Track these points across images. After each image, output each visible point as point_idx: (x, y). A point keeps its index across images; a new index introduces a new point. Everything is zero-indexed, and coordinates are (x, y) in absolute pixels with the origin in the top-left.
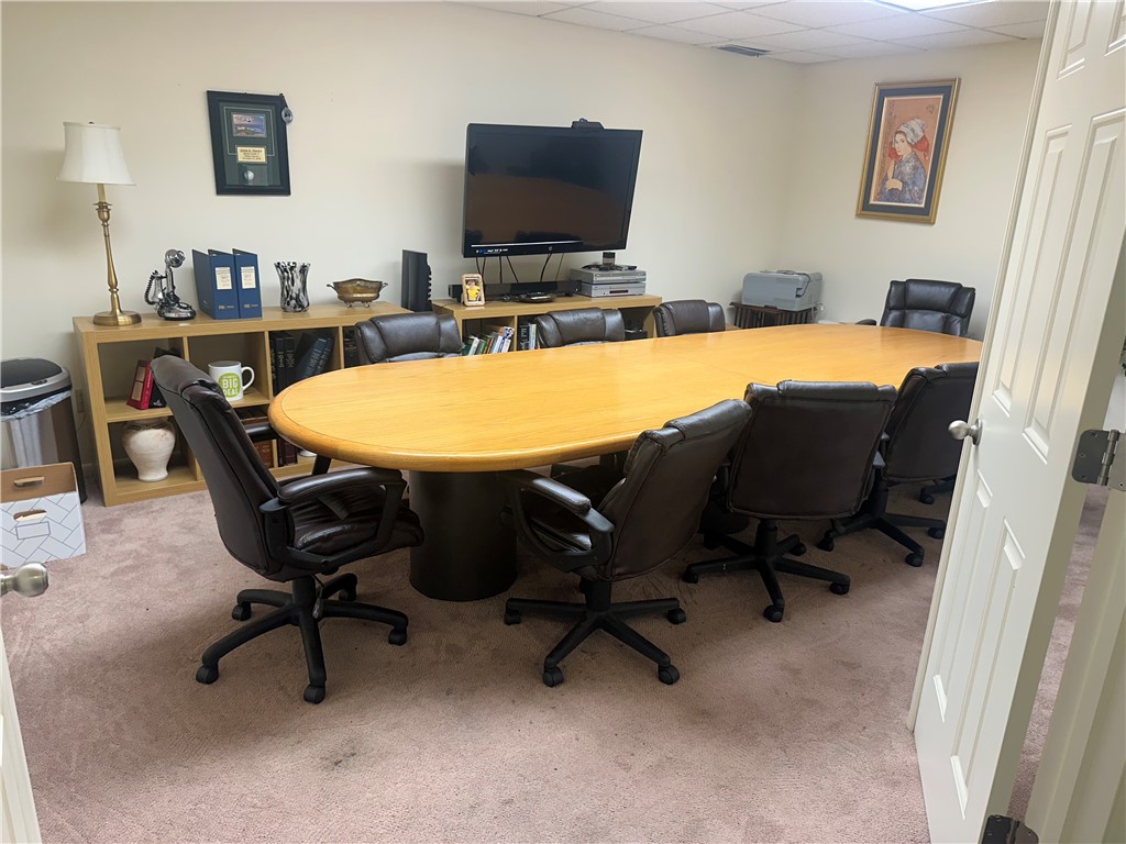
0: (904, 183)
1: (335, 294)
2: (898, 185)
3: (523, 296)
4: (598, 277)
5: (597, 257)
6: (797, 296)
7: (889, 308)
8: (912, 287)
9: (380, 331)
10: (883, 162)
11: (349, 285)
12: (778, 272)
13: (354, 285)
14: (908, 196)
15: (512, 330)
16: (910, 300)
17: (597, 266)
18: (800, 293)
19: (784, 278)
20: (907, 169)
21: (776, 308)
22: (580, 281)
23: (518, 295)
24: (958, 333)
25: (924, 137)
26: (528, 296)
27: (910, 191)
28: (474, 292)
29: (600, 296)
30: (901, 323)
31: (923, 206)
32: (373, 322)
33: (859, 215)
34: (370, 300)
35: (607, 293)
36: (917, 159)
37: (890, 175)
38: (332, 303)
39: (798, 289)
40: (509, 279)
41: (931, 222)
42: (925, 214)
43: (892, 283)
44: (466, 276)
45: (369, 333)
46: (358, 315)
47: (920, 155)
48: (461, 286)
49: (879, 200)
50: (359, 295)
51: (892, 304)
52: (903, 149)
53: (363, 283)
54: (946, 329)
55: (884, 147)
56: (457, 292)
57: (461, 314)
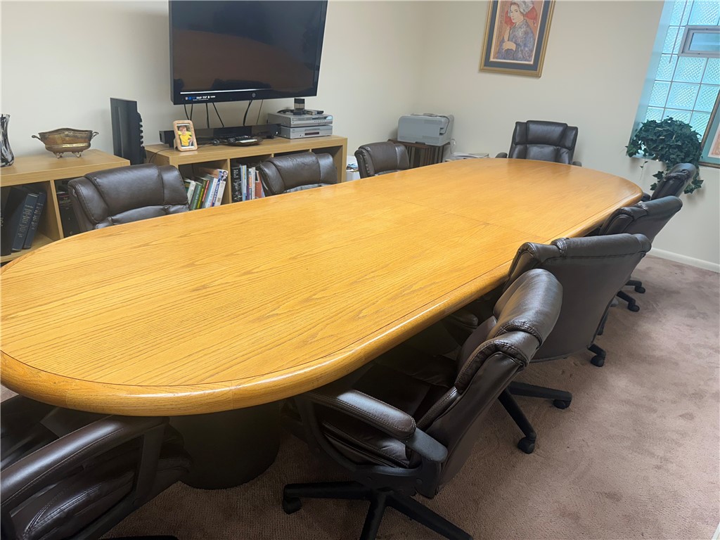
0: (518, 45)
1: (42, 145)
2: (512, 46)
3: (232, 140)
4: (295, 121)
5: (289, 103)
6: (441, 134)
7: (515, 143)
8: (532, 127)
9: (97, 188)
10: (500, 28)
11: (57, 136)
12: (425, 115)
13: (62, 135)
14: (520, 55)
15: (226, 172)
16: (530, 137)
17: (292, 111)
18: (442, 131)
19: (430, 120)
20: (520, 33)
21: (424, 144)
22: (279, 125)
23: (227, 139)
24: (567, 161)
25: (533, 8)
26: (237, 140)
27: (522, 51)
28: (186, 138)
29: (297, 139)
30: (523, 155)
31: (532, 63)
32: (89, 179)
33: (481, 70)
34: (81, 150)
35: (303, 135)
36: (528, 26)
37: (506, 38)
38: (38, 154)
39: (441, 128)
40: (215, 123)
41: (538, 76)
42: (533, 70)
43: (517, 123)
44: (177, 123)
45: (85, 191)
46: (71, 169)
47: (530, 22)
48: (173, 132)
49: (497, 58)
50: (68, 146)
51: (517, 140)
52: (517, 17)
53: (71, 133)
54: (557, 158)
55: (501, 16)
56: (169, 138)
57: (175, 159)
